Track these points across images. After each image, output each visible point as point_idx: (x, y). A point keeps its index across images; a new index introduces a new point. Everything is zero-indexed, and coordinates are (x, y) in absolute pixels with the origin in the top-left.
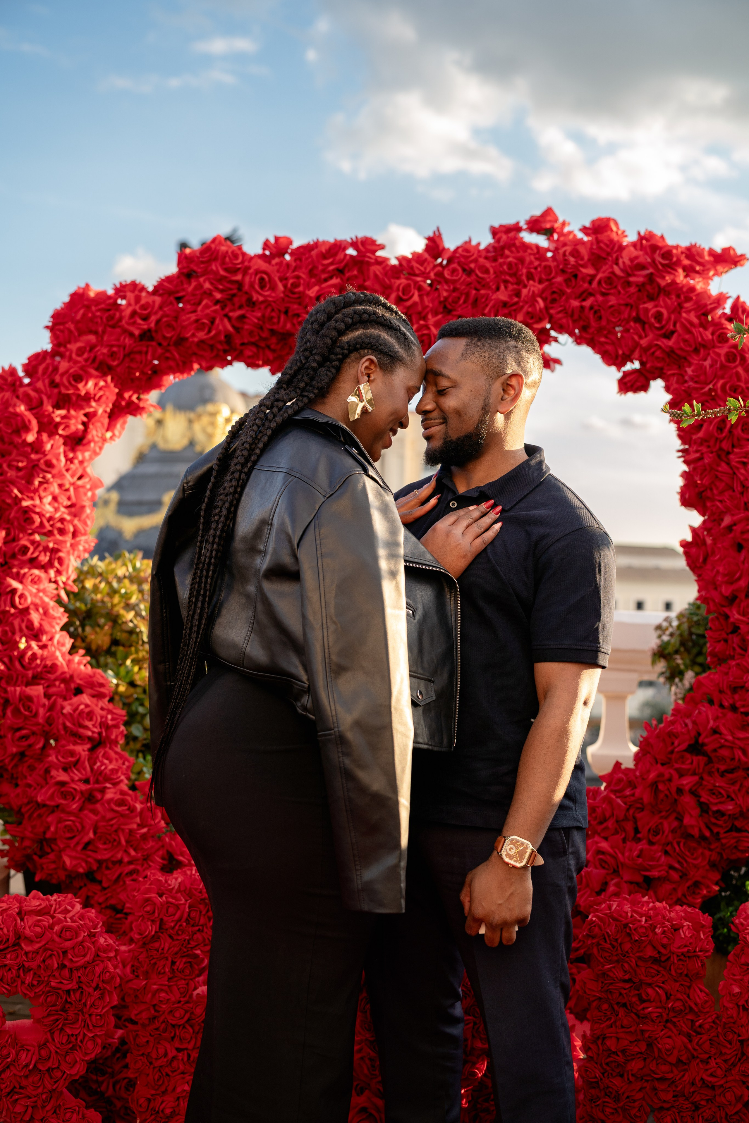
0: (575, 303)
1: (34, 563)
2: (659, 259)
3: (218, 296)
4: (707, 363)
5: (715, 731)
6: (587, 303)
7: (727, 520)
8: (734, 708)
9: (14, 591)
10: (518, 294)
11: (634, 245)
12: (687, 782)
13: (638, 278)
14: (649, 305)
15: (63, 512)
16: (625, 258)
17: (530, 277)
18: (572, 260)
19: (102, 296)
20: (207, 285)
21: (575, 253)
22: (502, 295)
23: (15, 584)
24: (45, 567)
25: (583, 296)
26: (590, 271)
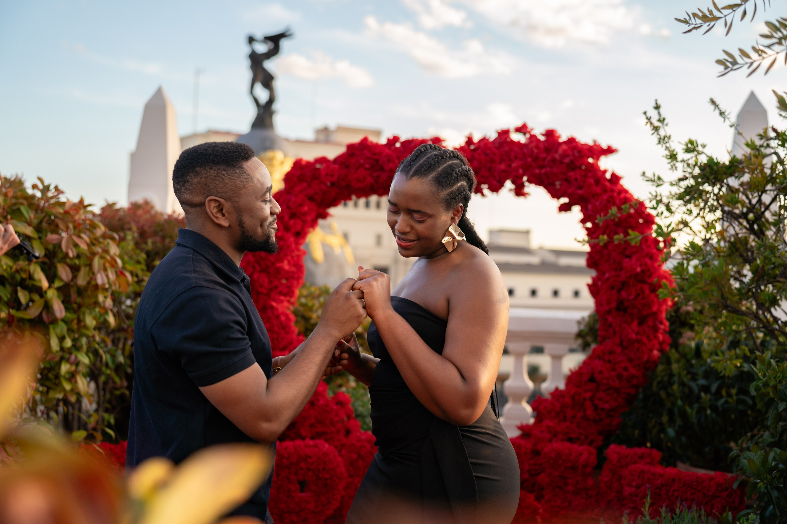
0: (537, 171)
1: (281, 293)
2: (576, 154)
3: (367, 166)
4: (598, 203)
5: (601, 372)
6: (543, 171)
7: (607, 275)
8: (609, 361)
9: (272, 307)
10: (510, 166)
11: (565, 143)
12: (588, 395)
13: (567, 160)
14: (572, 174)
15: (294, 269)
16: (560, 151)
17: (516, 158)
18: (535, 151)
19: (308, 163)
20: (362, 161)
21: (537, 147)
22: (503, 167)
23: (274, 304)
24: (285, 295)
25: (541, 167)
26: (544, 155)
